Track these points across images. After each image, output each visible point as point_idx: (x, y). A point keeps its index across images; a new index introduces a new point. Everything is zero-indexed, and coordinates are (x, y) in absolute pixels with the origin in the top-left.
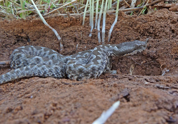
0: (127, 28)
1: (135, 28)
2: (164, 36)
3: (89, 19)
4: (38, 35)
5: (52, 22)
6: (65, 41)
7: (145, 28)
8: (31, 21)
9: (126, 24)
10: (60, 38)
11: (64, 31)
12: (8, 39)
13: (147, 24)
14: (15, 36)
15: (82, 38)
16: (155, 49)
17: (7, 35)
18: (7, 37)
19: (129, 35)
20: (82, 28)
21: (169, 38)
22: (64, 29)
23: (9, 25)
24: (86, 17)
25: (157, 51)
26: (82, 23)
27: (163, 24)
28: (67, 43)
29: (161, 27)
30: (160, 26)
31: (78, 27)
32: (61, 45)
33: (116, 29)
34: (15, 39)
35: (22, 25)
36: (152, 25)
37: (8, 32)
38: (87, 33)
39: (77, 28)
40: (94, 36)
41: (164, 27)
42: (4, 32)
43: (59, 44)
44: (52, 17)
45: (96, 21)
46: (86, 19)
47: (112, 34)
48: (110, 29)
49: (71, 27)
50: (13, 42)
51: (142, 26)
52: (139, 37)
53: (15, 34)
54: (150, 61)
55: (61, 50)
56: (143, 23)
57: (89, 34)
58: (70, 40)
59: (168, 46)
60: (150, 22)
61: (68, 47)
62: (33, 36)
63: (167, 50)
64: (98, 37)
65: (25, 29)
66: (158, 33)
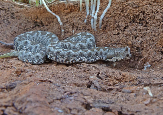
0: (118, 14)
1: (126, 14)
2: (154, 23)
3: (85, 5)
4: (49, 20)
5: (56, 9)
6: (65, 27)
7: (135, 14)
8: (41, 8)
9: (117, 9)
10: (62, 24)
11: (66, 17)
12: (29, 24)
13: (138, 10)
14: (33, 21)
15: (79, 25)
16: (141, 39)
17: (27, 20)
18: (28, 22)
19: (119, 22)
20: (79, 14)
21: (158, 27)
22: (66, 15)
23: (28, 12)
24: (82, 3)
25: (142, 41)
26: (79, 9)
27: (155, 9)
28: (67, 28)
29: (153, 12)
30: (151, 11)
31: (77, 13)
32: (63, 31)
33: (108, 16)
34: (33, 24)
35: (36, 12)
36: (142, 10)
37: (28, 18)
38: (83, 19)
39: (75, 15)
40: (88, 23)
41: (156, 12)
42: (26, 18)
43: (61, 29)
44: (55, 4)
45: (91, 7)
46: (82, 5)
47: (103, 20)
48: (101, 15)
49: (71, 14)
50: (32, 26)
51: (132, 12)
52: (129, 24)
53: (33, 20)
54: (135, 52)
55: (62, 35)
56: (133, 8)
57: (84, 21)
58: (69, 26)
59: (154, 36)
60: (142, 6)
61: (68, 32)
62: (45, 21)
63: (154, 41)
64: (91, 24)
65: (39, 15)
66: (148, 20)
